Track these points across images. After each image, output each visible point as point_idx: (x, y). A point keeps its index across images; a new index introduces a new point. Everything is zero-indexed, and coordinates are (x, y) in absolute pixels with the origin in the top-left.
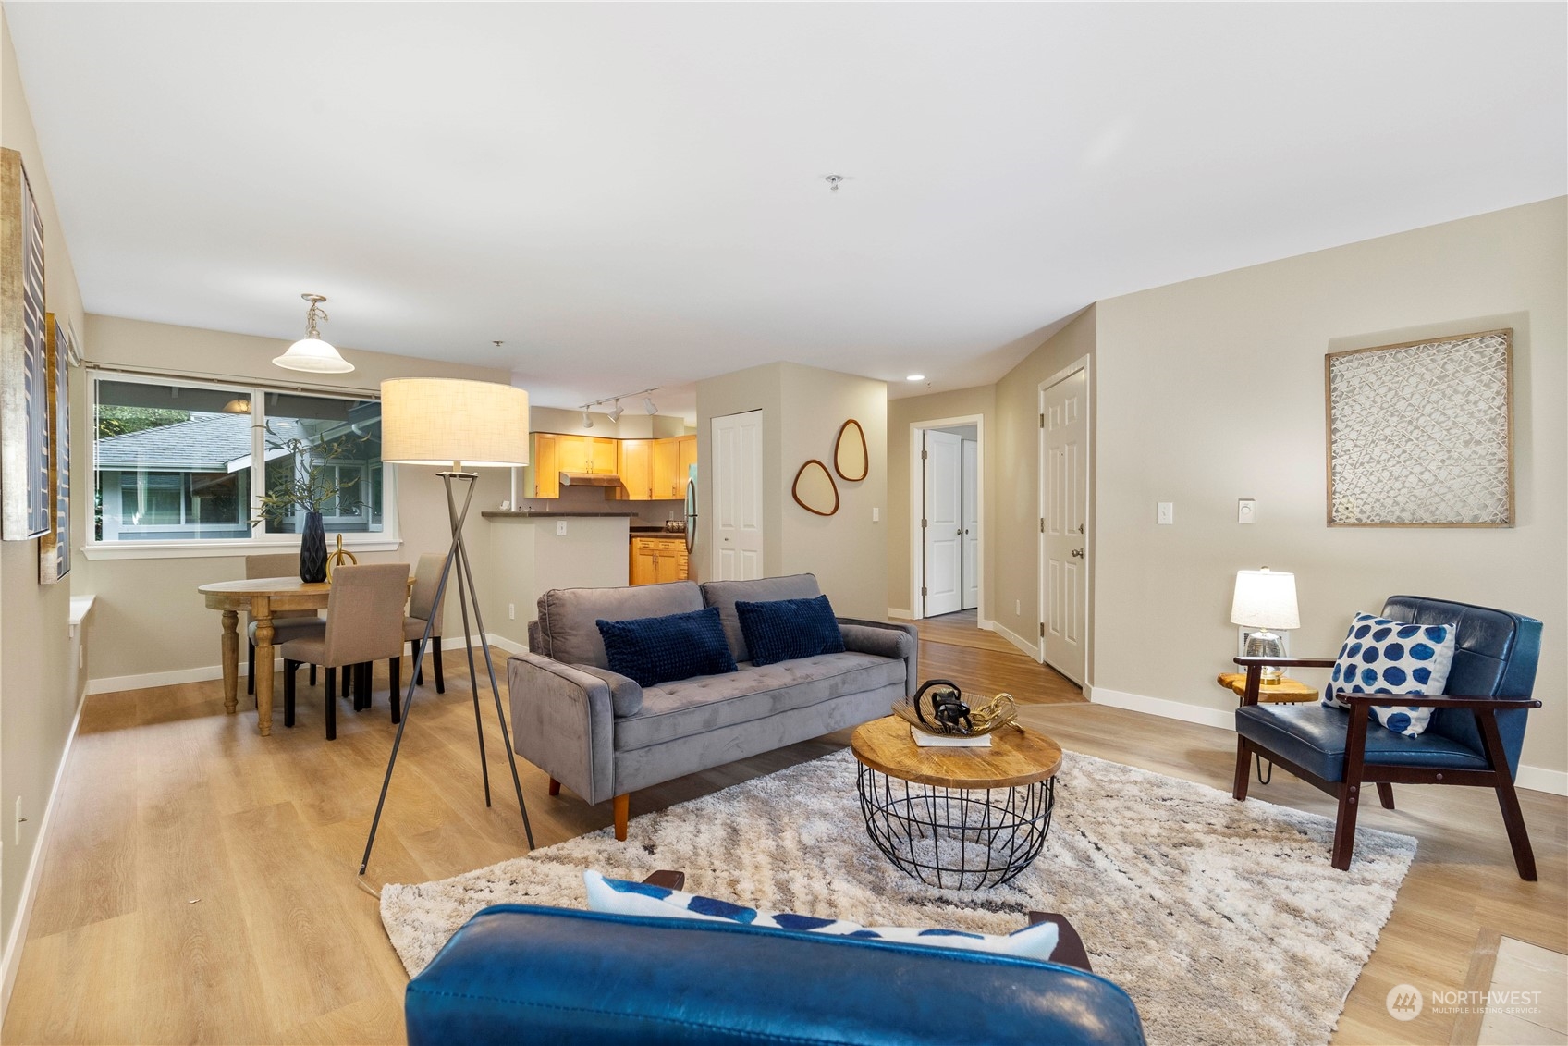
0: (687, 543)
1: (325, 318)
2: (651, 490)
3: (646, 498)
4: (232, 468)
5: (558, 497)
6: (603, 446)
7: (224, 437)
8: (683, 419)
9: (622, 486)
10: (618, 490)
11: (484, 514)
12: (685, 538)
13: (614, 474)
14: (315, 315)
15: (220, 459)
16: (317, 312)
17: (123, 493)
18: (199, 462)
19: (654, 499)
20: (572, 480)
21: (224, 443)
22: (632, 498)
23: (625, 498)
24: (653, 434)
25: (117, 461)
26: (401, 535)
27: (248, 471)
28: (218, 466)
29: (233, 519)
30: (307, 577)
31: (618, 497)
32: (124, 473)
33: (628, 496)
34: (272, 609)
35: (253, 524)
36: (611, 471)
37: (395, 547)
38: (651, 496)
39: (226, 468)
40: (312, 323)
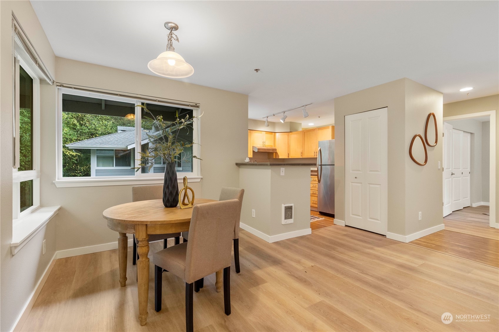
0: (318, 178)
1: (177, 40)
2: (289, 154)
3: (286, 157)
4: (129, 148)
5: (252, 157)
6: (269, 135)
7: (127, 138)
8: (301, 123)
9: (276, 153)
10: (274, 154)
11: (237, 164)
12: (317, 175)
13: (273, 147)
14: (172, 37)
15: (126, 145)
16: (173, 35)
17: (97, 157)
18: (120, 146)
19: (290, 158)
20: (258, 149)
21: (127, 140)
22: (280, 157)
23: (277, 158)
24: (290, 129)
25: (94, 146)
26: (202, 174)
27: (134, 149)
28: (125, 147)
29: (130, 165)
30: (168, 204)
31: (274, 157)
32: (97, 150)
33: (279, 156)
34: (149, 233)
35: (136, 169)
36: (272, 146)
37: (199, 180)
38: (289, 157)
39: (127, 148)
40: (170, 43)
